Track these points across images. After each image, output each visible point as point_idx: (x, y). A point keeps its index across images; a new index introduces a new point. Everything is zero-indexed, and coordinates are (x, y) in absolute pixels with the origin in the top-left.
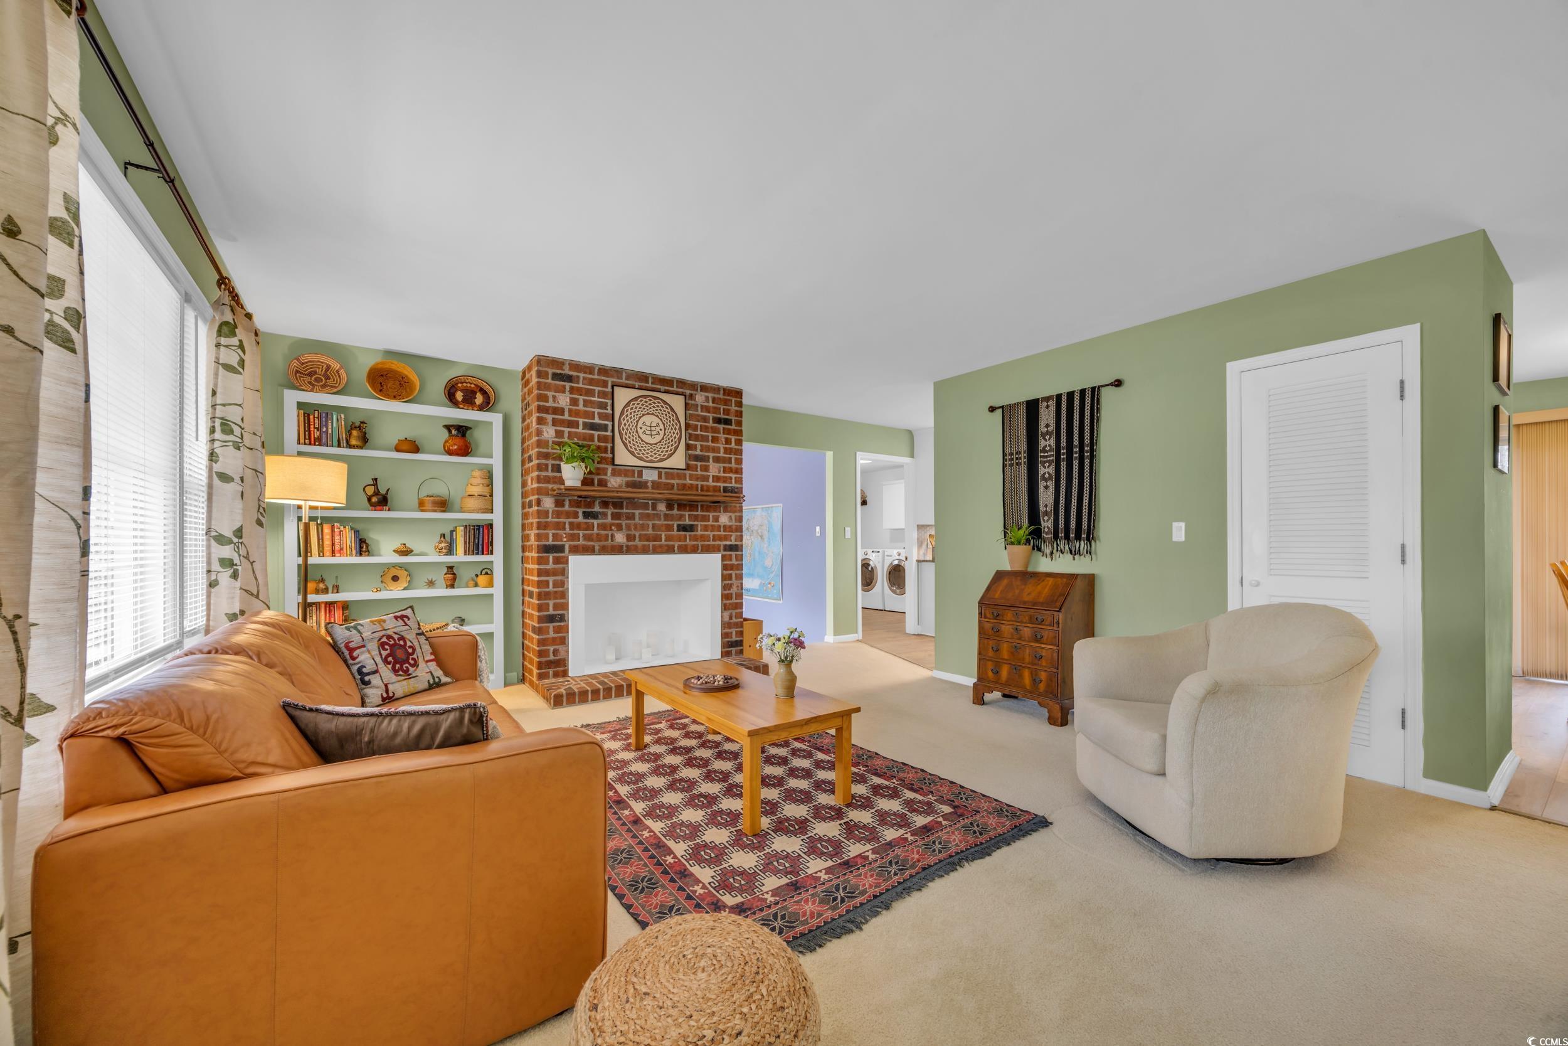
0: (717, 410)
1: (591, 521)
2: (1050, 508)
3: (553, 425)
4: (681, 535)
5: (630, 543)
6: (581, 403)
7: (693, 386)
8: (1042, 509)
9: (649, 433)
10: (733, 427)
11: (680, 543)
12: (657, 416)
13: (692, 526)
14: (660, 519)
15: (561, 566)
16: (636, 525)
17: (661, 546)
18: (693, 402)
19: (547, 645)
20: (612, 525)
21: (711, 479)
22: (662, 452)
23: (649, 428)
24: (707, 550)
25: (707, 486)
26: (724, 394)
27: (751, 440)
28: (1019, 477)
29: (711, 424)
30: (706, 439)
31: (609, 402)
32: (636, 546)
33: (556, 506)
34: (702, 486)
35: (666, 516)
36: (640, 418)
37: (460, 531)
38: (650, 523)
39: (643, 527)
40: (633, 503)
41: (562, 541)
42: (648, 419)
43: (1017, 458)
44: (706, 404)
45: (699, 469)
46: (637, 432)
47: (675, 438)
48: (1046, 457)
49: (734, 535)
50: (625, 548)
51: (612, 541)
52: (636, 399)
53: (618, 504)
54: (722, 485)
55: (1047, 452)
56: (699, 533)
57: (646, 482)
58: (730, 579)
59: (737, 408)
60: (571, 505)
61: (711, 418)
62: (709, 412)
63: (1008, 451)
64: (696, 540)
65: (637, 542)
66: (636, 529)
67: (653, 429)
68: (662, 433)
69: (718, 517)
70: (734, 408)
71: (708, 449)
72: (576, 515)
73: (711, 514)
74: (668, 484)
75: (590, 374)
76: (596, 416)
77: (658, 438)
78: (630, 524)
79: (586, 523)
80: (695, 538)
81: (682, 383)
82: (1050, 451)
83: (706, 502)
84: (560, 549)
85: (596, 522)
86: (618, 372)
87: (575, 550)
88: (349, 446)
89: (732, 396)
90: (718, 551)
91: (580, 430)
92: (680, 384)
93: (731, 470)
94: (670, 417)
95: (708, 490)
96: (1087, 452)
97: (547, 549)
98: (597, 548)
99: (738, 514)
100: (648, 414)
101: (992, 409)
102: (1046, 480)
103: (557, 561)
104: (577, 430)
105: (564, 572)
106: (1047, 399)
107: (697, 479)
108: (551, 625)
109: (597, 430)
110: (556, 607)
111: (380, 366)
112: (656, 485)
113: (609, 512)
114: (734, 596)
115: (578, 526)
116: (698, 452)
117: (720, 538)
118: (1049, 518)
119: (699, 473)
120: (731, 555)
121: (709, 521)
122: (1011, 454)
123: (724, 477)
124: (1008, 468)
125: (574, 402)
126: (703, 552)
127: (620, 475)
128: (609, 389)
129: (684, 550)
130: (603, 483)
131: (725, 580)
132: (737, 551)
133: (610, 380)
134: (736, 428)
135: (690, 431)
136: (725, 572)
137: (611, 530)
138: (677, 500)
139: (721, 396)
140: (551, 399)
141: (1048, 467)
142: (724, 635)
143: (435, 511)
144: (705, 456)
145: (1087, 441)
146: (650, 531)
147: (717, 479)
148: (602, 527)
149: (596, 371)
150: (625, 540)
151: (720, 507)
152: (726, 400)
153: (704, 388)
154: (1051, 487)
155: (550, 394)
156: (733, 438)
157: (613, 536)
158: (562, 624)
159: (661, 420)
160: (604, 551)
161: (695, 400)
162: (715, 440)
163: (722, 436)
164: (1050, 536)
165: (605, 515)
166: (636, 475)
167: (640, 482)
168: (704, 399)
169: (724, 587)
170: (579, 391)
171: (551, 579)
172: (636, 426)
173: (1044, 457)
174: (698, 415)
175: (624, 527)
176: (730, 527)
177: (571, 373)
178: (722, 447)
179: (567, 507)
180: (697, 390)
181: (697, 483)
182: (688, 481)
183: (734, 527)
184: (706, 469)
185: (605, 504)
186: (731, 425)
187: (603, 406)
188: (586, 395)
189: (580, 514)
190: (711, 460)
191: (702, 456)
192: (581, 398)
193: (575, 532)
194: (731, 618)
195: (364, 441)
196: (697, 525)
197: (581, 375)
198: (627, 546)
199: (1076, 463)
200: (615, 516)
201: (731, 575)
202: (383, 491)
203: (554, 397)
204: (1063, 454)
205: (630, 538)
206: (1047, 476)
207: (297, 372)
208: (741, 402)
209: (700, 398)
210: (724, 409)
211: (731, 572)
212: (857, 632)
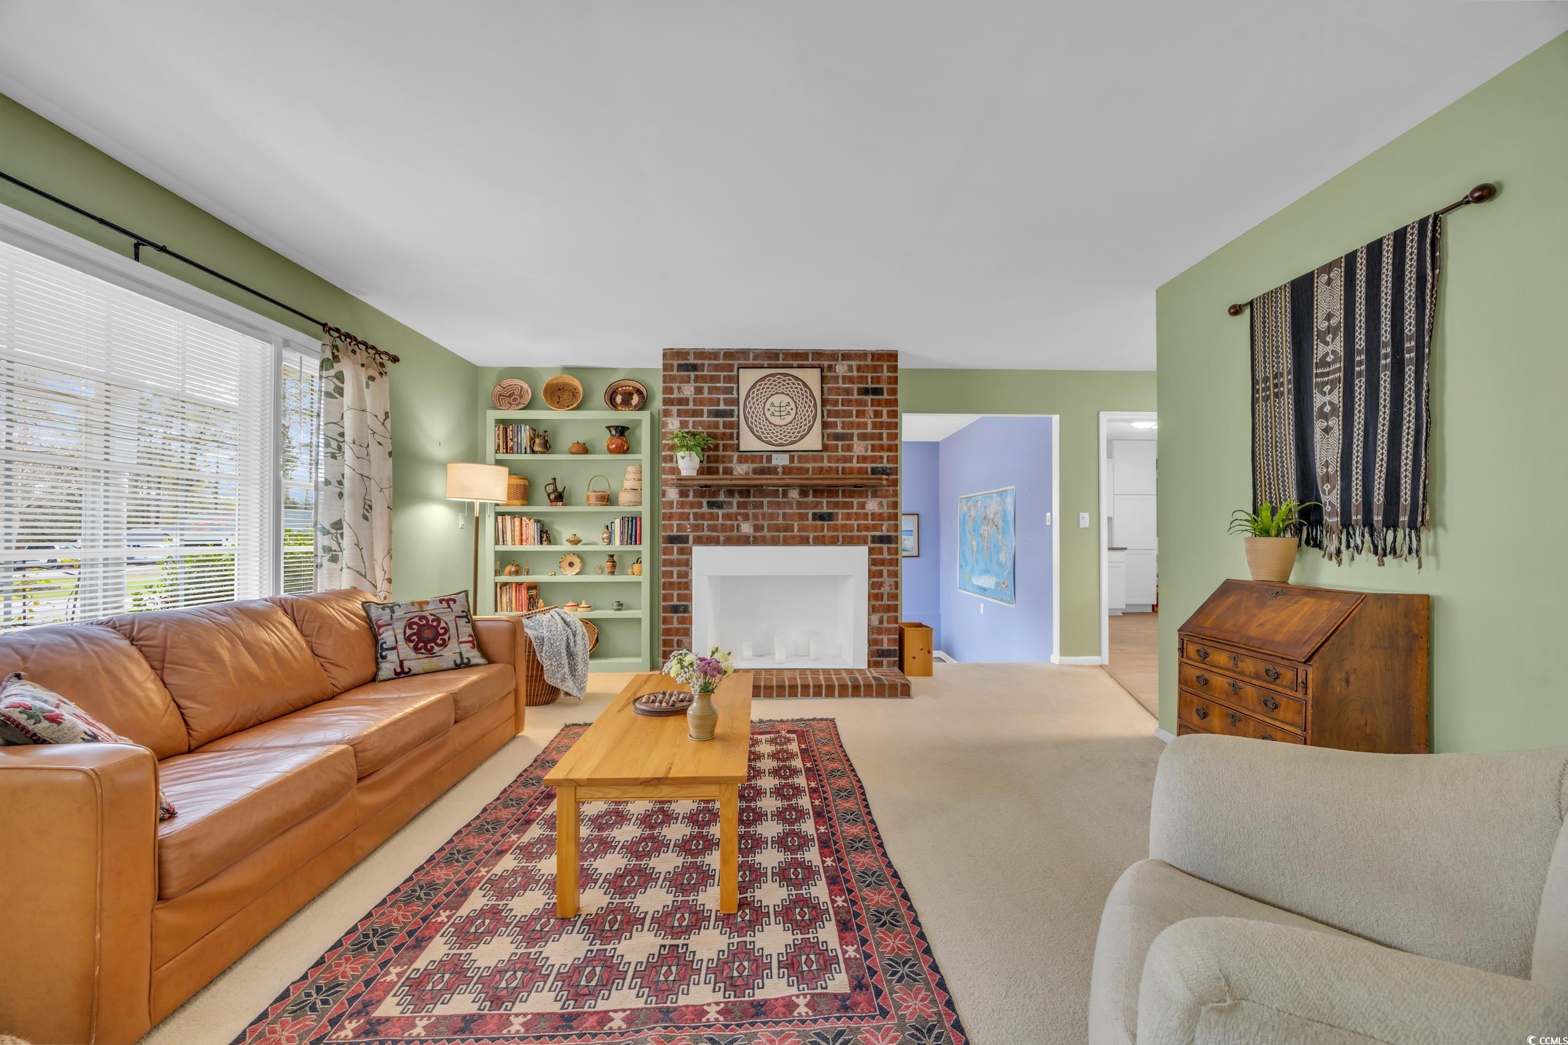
0: (863, 379)
1: (715, 511)
2: (1334, 468)
3: (678, 416)
4: (817, 525)
5: (758, 534)
6: (706, 390)
7: (833, 356)
8: (1320, 471)
9: (778, 414)
10: (886, 396)
11: (816, 534)
12: (788, 395)
13: (830, 514)
14: (792, 508)
15: (685, 557)
16: (764, 514)
17: (793, 537)
18: (832, 374)
19: (672, 635)
20: (737, 514)
21: (855, 460)
22: (794, 433)
23: (778, 409)
24: (850, 541)
25: (850, 468)
26: (872, 360)
27: (911, 410)
28: (1280, 418)
29: (855, 396)
30: (848, 414)
31: (735, 386)
32: (764, 537)
33: (681, 497)
34: (843, 468)
35: (799, 504)
36: (768, 399)
37: (617, 522)
38: (781, 512)
39: (772, 516)
40: (760, 490)
41: (686, 531)
42: (775, 400)
43: (1276, 386)
44: (850, 374)
45: (840, 449)
46: (764, 414)
47: (809, 416)
48: (1328, 374)
49: (885, 525)
50: (751, 539)
51: (738, 531)
52: (763, 379)
53: (745, 492)
54: (869, 466)
55: (1329, 364)
56: (840, 522)
57: (776, 468)
58: (881, 576)
59: (890, 374)
60: (695, 496)
61: (855, 390)
62: (853, 383)
63: (1260, 375)
64: (836, 530)
65: (765, 533)
66: (764, 518)
67: (783, 409)
68: (793, 413)
69: (865, 503)
70: (886, 374)
71: (851, 425)
72: (700, 506)
73: (855, 501)
74: (801, 468)
75: (715, 359)
76: (722, 402)
77: (789, 419)
78: (757, 513)
79: (711, 513)
80: (835, 528)
81: (818, 354)
82: (1334, 362)
83: (849, 486)
84: (685, 540)
85: (720, 512)
86: (744, 353)
87: (699, 541)
88: (533, 452)
89: (883, 361)
90: (865, 542)
91: (705, 418)
92: (817, 356)
93: (881, 448)
94: (802, 394)
95: (851, 473)
96: (1409, 352)
97: (672, 540)
98: (722, 539)
99: (891, 499)
100: (777, 393)
101: (1236, 310)
102: (1324, 416)
103: (681, 551)
104: (702, 419)
105: (687, 563)
106: (1328, 268)
107: (838, 460)
108: (675, 616)
109: (722, 416)
110: (680, 597)
111: (555, 382)
112: (787, 470)
113: (735, 501)
114: (885, 596)
115: (702, 517)
116: (839, 430)
117: (867, 528)
118: (1333, 487)
119: (841, 453)
120: (881, 548)
121: (852, 508)
122: (1266, 379)
123: (872, 456)
124: (1261, 404)
125: (699, 390)
126: (844, 543)
127: (746, 462)
128: (735, 373)
129: (820, 541)
130: (728, 471)
131: (874, 577)
132: (890, 542)
133: (736, 363)
134: (888, 397)
135: (828, 407)
136: (873, 568)
137: (737, 520)
138: (813, 485)
139: (869, 362)
140: (676, 391)
141: (1330, 392)
142: (872, 642)
143: (596, 505)
144: (848, 434)
145: (1410, 328)
146: (781, 521)
147: (862, 459)
148: (727, 517)
149: (722, 355)
150: (752, 531)
151: (867, 491)
152: (875, 366)
153: (847, 356)
154: (1336, 428)
155: (675, 386)
156: (885, 410)
157: (738, 526)
158: (686, 615)
159: (792, 398)
160: (729, 541)
161: (835, 371)
162: (860, 414)
163: (870, 409)
164: (1335, 520)
165: (730, 504)
166: (765, 460)
167: (769, 468)
168: (846, 368)
169: (873, 586)
170: (704, 379)
171: (675, 570)
172: (763, 409)
173: (1323, 375)
174: (839, 388)
175: (751, 516)
176: (881, 514)
177: (695, 362)
178: (869, 421)
179: (691, 498)
180: (837, 360)
181: (837, 465)
182: (826, 464)
183: (885, 515)
184: (849, 448)
185: (730, 493)
186: (882, 394)
187: (729, 391)
188: (711, 382)
189: (705, 505)
190: (855, 438)
191: (843, 434)
192: (706, 386)
193: (700, 522)
194: (881, 622)
195: (547, 447)
196: (837, 513)
197: (706, 362)
198: (754, 537)
199: (1385, 378)
200: (741, 505)
201: (881, 571)
202: (560, 489)
203: (679, 388)
204: (1360, 363)
205: (757, 528)
206: (1327, 409)
207: (500, 395)
208: (896, 366)
209: (841, 368)
210: (872, 378)
211: (882, 568)
212: (1099, 654)
